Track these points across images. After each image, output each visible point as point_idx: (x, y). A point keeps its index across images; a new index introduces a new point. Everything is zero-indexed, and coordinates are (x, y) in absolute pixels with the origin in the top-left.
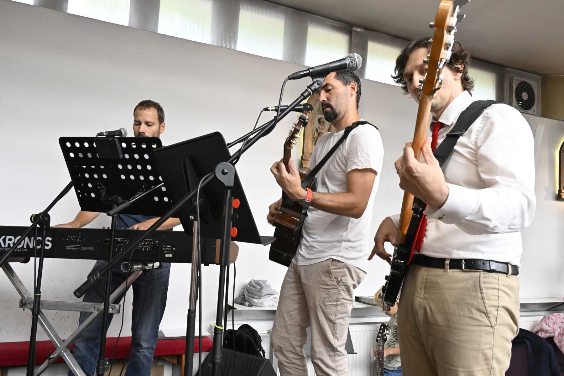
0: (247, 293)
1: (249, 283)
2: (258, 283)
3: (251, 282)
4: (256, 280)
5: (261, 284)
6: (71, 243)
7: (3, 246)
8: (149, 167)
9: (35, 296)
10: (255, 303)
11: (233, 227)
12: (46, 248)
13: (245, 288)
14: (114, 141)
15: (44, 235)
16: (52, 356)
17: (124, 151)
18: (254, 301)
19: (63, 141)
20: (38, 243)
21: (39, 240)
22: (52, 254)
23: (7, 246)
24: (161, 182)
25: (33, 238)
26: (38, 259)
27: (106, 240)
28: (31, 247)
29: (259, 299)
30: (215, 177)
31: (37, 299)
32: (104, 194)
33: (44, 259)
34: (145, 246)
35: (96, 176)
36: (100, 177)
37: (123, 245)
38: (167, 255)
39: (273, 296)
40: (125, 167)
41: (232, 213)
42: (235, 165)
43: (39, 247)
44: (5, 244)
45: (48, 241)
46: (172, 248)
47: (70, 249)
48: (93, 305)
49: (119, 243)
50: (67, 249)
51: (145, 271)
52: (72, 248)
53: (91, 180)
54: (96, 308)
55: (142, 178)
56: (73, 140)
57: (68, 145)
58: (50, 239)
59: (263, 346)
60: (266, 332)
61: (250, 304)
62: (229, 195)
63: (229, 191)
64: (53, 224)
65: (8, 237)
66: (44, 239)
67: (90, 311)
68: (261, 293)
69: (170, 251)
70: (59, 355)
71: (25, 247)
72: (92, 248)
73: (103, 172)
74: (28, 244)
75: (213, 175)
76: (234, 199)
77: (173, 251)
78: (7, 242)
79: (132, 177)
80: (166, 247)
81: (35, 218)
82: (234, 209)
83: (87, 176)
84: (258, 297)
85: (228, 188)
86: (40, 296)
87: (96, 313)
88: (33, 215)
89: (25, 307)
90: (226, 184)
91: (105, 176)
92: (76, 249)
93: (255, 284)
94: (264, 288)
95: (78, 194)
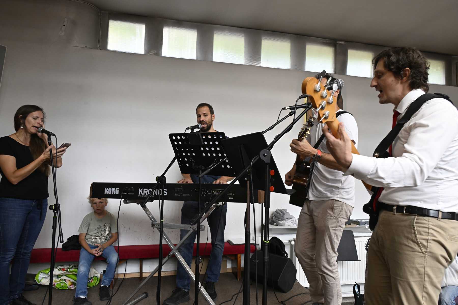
0: (275, 217)
1: (275, 211)
2: (281, 211)
3: (277, 210)
4: (280, 209)
5: (283, 212)
6: (177, 192)
7: (142, 194)
8: (218, 149)
9: (161, 222)
10: (280, 223)
11: (271, 186)
12: (165, 195)
13: (274, 214)
14: (199, 135)
15: (163, 188)
16: (170, 254)
17: (204, 140)
18: (279, 223)
19: (171, 136)
20: (160, 192)
21: (160, 190)
22: (167, 198)
23: (144, 194)
24: (225, 157)
25: (157, 189)
26: (161, 201)
27: (196, 190)
28: (157, 194)
29: (282, 221)
30: (260, 157)
31: (162, 223)
32: (193, 164)
33: (164, 201)
34: (218, 193)
35: (189, 154)
36: (191, 154)
37: (205, 193)
38: (230, 198)
39: (291, 220)
40: (205, 149)
41: (270, 178)
42: (271, 151)
43: (160, 195)
44: (143, 194)
45: (165, 191)
46: (232, 194)
47: (177, 195)
48: (189, 226)
49: (203, 191)
50: (175, 195)
51: (217, 207)
52: (178, 195)
53: (186, 156)
54: (192, 228)
55: (214, 155)
56: (176, 135)
57: (174, 138)
58: (166, 190)
59: (286, 250)
60: (288, 242)
61: (277, 224)
62: (268, 168)
63: (268, 165)
64: (167, 182)
65: (144, 189)
66: (163, 190)
67: (188, 229)
68: (284, 217)
69: (231, 196)
70: (173, 254)
71: (153, 194)
72: (188, 195)
73: (193, 151)
74: (155, 193)
75: (259, 157)
76: (271, 170)
77: (233, 196)
78: (144, 192)
79: (209, 155)
80: (229, 194)
81: (158, 179)
82: (271, 175)
83: (184, 154)
84: (282, 220)
85: (267, 164)
86: (163, 221)
87: (192, 231)
88: (157, 177)
89: (154, 227)
90: (266, 162)
91: (194, 154)
92: (180, 195)
93: (279, 212)
94: (285, 214)
95: (179, 164)
